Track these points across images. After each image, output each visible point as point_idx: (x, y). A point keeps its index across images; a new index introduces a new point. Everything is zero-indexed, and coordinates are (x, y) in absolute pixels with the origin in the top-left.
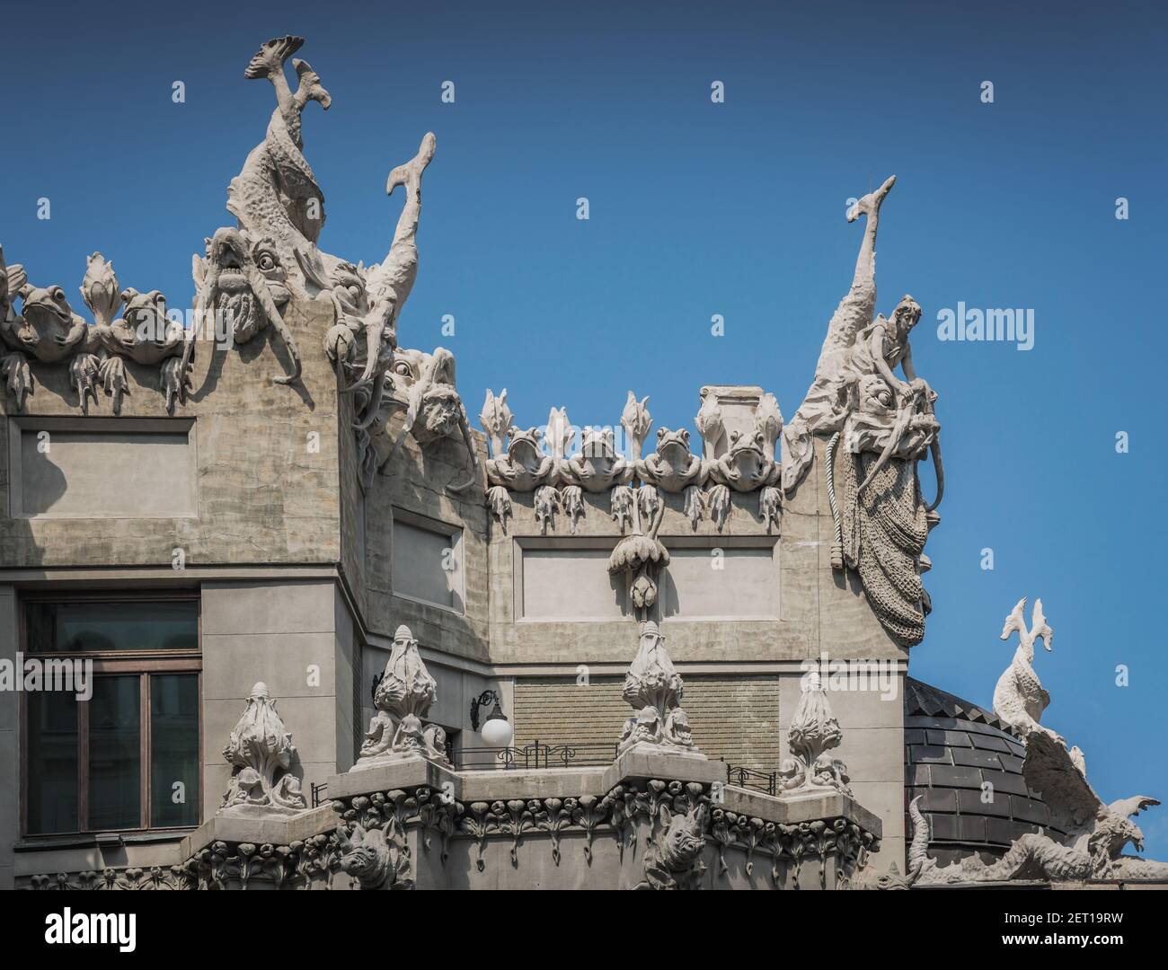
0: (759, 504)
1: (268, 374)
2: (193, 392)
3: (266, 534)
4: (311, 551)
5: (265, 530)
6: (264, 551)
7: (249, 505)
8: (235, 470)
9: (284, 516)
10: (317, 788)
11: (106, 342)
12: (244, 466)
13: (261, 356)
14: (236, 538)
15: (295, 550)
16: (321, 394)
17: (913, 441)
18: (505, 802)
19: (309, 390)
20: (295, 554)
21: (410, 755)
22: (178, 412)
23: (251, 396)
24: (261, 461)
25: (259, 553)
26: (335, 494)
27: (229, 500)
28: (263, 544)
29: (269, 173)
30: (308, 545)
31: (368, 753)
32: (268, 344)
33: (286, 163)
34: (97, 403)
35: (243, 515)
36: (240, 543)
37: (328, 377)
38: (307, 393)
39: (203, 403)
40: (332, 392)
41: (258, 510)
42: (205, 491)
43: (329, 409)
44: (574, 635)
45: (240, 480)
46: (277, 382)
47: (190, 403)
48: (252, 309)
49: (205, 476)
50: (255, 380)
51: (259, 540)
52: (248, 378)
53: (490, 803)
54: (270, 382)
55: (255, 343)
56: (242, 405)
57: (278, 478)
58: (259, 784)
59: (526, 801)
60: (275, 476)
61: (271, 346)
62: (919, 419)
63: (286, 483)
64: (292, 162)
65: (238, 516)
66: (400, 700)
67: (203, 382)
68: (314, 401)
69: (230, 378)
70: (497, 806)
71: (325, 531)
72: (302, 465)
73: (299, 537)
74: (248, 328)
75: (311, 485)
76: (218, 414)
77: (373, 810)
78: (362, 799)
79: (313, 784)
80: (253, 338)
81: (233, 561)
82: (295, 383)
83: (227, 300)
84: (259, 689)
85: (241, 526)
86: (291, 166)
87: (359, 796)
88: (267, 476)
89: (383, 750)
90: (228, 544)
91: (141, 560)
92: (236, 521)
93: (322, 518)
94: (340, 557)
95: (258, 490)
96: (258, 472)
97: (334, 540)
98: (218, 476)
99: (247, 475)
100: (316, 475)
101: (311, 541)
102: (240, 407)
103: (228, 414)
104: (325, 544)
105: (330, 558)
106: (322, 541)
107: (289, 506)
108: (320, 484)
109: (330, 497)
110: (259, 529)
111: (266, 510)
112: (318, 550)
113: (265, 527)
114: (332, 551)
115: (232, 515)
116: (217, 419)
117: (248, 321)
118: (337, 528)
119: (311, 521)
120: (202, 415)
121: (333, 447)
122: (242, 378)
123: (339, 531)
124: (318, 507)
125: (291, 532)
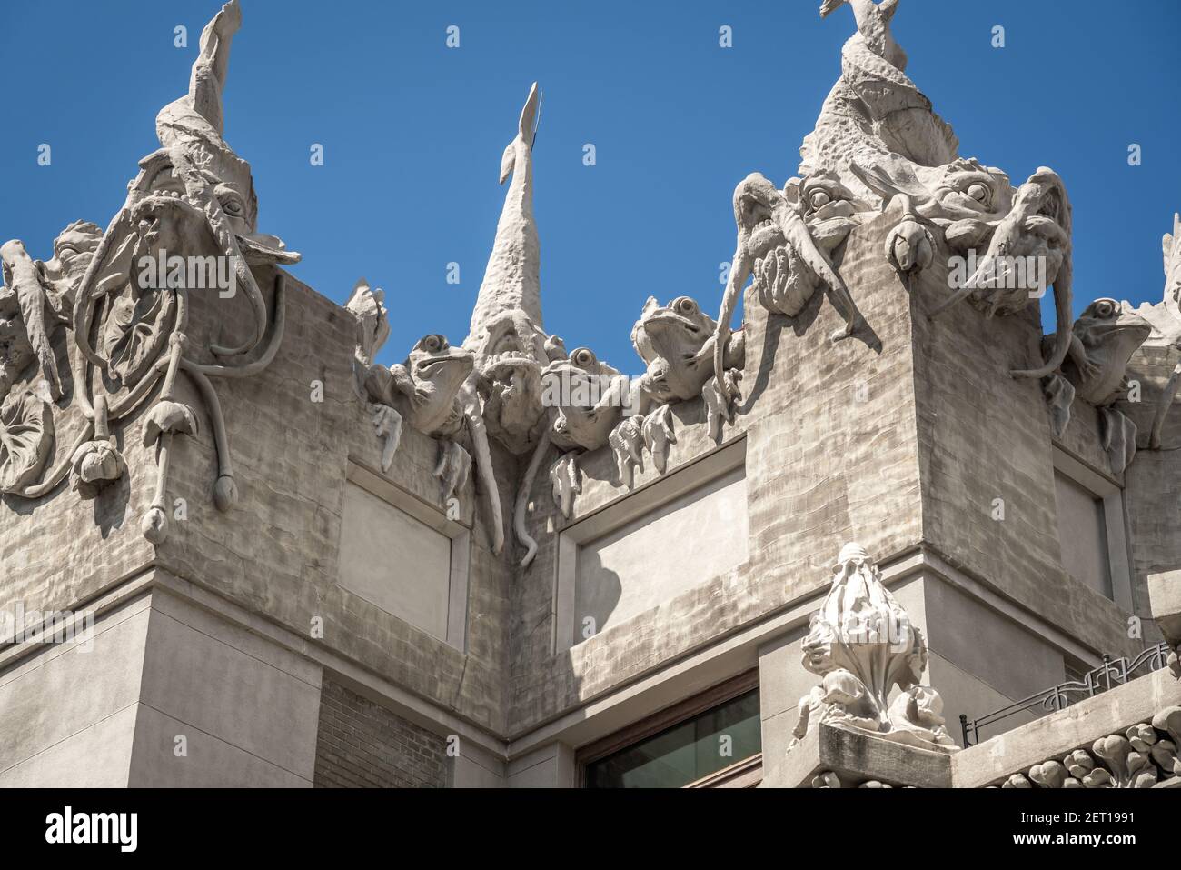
1: (827, 335)
2: (741, 404)
3: (828, 545)
4: (884, 541)
5: (825, 539)
6: (825, 569)
7: (805, 516)
8: (787, 478)
9: (850, 509)
11: (649, 391)
12: (800, 466)
13: (819, 316)
14: (792, 567)
16: (890, 326)
19: (875, 328)
22: (728, 436)
23: (808, 375)
24: (820, 450)
25: (820, 574)
26: (912, 448)
27: (783, 519)
28: (824, 559)
29: (848, 106)
30: (881, 535)
32: (826, 298)
33: (860, 79)
34: (642, 471)
35: (800, 531)
36: (796, 569)
38: (873, 334)
39: (754, 411)
40: (904, 316)
41: (817, 517)
42: (756, 521)
43: (900, 340)
45: (795, 487)
46: (836, 340)
47: (740, 418)
48: (791, 261)
49: (757, 502)
50: (811, 350)
51: (819, 556)
52: (804, 353)
54: (828, 345)
55: (811, 306)
56: (798, 390)
60: (836, 460)
61: (830, 300)
63: (851, 464)
64: (865, 74)
65: (794, 535)
67: (754, 385)
68: (882, 339)
69: (783, 364)
71: (901, 505)
72: (869, 429)
73: (868, 530)
74: (791, 286)
75: (881, 450)
76: (771, 415)
80: (806, 303)
81: (787, 599)
82: (860, 330)
83: (761, 264)
85: (797, 548)
86: (865, 79)
88: (826, 466)
90: (782, 578)
91: (684, 646)
92: (792, 544)
93: (898, 489)
94: (921, 535)
95: (817, 490)
96: (817, 466)
97: (914, 512)
98: (770, 494)
99: (804, 476)
100: (885, 435)
101: (884, 527)
102: (795, 393)
103: (781, 408)
104: (902, 522)
105: (910, 541)
106: (898, 521)
107: (854, 493)
108: (894, 445)
109: (905, 456)
110: (819, 541)
111: (826, 513)
112: (892, 537)
113: (826, 535)
114: (911, 531)
115: (787, 538)
116: (769, 422)
117: (789, 279)
118: (916, 493)
119: (883, 500)
120: (753, 426)
121: (908, 385)
122: (798, 355)
123: (919, 498)
124: (890, 477)
125: (858, 527)
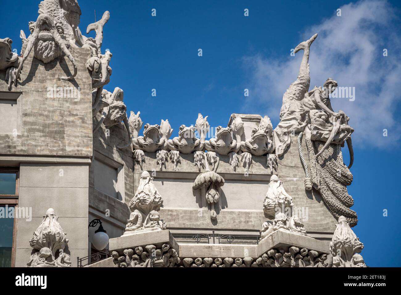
0: (266, 161)
1: (59, 76)
2: (21, 81)
3: (55, 143)
4: (78, 151)
5: (55, 141)
6: (54, 150)
7: (47, 130)
8: (41, 115)
9: (65, 135)
10: (81, 259)
12: (46, 113)
13: (54, 69)
14: (40, 144)
15: (69, 150)
16: (84, 85)
17: (342, 135)
18: (203, 259)
19: (78, 83)
20: (70, 152)
21: (156, 229)
22: (13, 90)
23: (50, 84)
24: (54, 112)
25: (51, 151)
26: (91, 127)
27: (37, 127)
28: (54, 147)
29: (58, 1)
30: (76, 148)
31: (130, 229)
32: (58, 64)
35: (44, 134)
36: (42, 145)
37: (87, 78)
39: (26, 86)
40: (89, 84)
41: (51, 132)
42: (25, 123)
43: (88, 91)
44: (177, 215)
45: (43, 119)
46: (63, 79)
47: (19, 86)
48: (53, 48)
49: (26, 117)
50: (52, 78)
51: (52, 145)
52: (49, 77)
53: (194, 259)
54: (59, 79)
55: (52, 63)
57: (62, 119)
58: (50, 256)
59: (214, 259)
60: (61, 118)
61: (60, 65)
62: (343, 126)
63: (66, 121)
65: (42, 134)
66: (148, 204)
67: (26, 78)
69: (40, 77)
70: (198, 261)
71: (85, 142)
72: (74, 113)
73: (72, 144)
74: (51, 56)
75: (79, 122)
76: (33, 91)
77: (136, 256)
78: (130, 250)
79: (78, 258)
80: (51, 61)
81: (38, 153)
83: (42, 43)
84: (50, 211)
85: (43, 139)
87: (128, 249)
88: (57, 118)
89: (138, 227)
90: (36, 146)
92: (41, 137)
93: (84, 137)
94: (92, 154)
95: (52, 124)
96: (52, 116)
97: (90, 146)
98: (32, 117)
99: (47, 117)
100: (81, 118)
101: (78, 146)
102: (45, 89)
103: (38, 91)
104: (85, 148)
105: (87, 154)
106: (84, 146)
107: (67, 131)
108: (83, 122)
109: (88, 128)
110: (52, 140)
111: (56, 132)
112: (82, 150)
113: (55, 139)
114: (89, 151)
115: (38, 134)
116: (33, 93)
117: (51, 53)
118: (91, 141)
119: (78, 138)
120: (26, 91)
121: (90, 107)
122: (46, 77)
123: (92, 143)
124: (82, 132)
125: (68, 142)
